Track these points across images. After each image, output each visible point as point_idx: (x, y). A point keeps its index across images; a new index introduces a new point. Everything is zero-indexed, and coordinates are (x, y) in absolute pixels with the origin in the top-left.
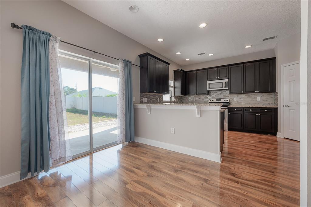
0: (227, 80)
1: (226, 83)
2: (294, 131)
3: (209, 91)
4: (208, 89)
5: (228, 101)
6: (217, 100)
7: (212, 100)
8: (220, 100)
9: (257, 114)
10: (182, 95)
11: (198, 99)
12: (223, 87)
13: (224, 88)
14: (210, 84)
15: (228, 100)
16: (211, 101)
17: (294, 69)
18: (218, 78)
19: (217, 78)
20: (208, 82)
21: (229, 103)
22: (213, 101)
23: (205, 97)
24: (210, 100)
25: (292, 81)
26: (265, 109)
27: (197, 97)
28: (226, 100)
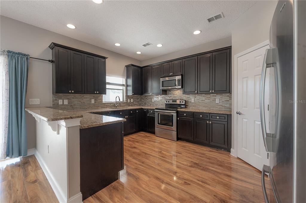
0: (180, 77)
1: (179, 81)
2: (247, 150)
5: (184, 103)
6: (173, 101)
7: (168, 101)
8: (176, 102)
9: (208, 122)
10: (133, 94)
13: (177, 86)
15: (184, 101)
17: (247, 60)
18: (172, 74)
20: (162, 80)
24: (165, 101)
25: (246, 78)
26: (217, 115)
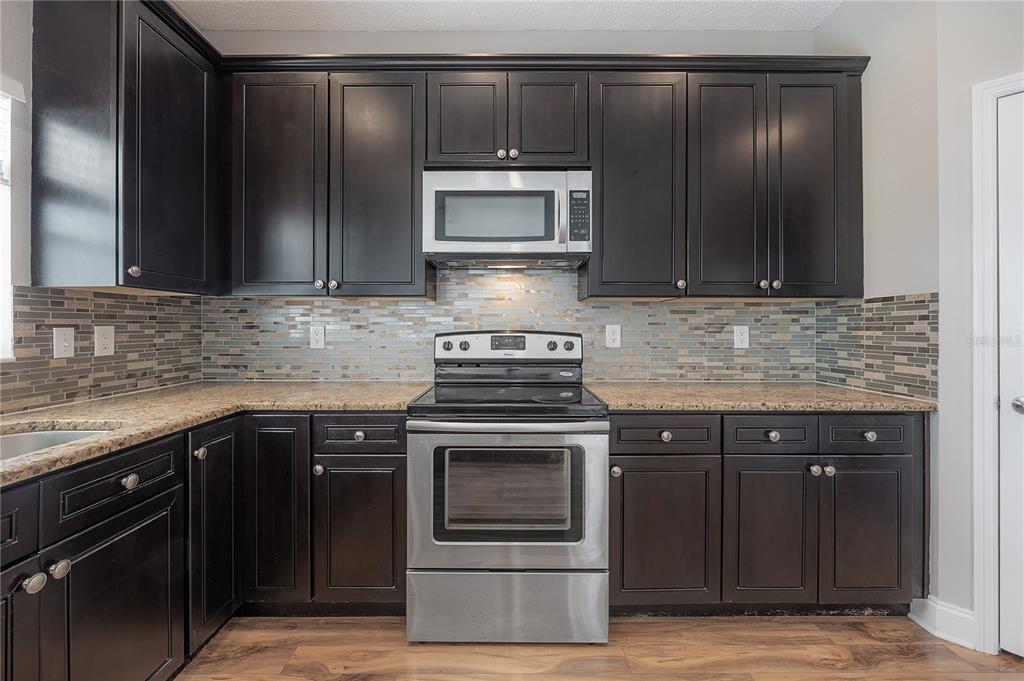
0: (583, 181)
1: (576, 203)
3: (434, 266)
4: (430, 245)
5: (576, 354)
6: (497, 344)
7: (456, 340)
8: (520, 344)
9: (816, 470)
10: (129, 280)
11: (346, 326)
12: (549, 235)
13: (562, 241)
14: (449, 201)
15: (577, 342)
16: (448, 347)
18: (513, 153)
19: (501, 153)
20: (434, 182)
21: (578, 363)
22: (464, 346)
23: (401, 317)
24: (440, 341)
27: (335, 312)
28: (561, 340)
